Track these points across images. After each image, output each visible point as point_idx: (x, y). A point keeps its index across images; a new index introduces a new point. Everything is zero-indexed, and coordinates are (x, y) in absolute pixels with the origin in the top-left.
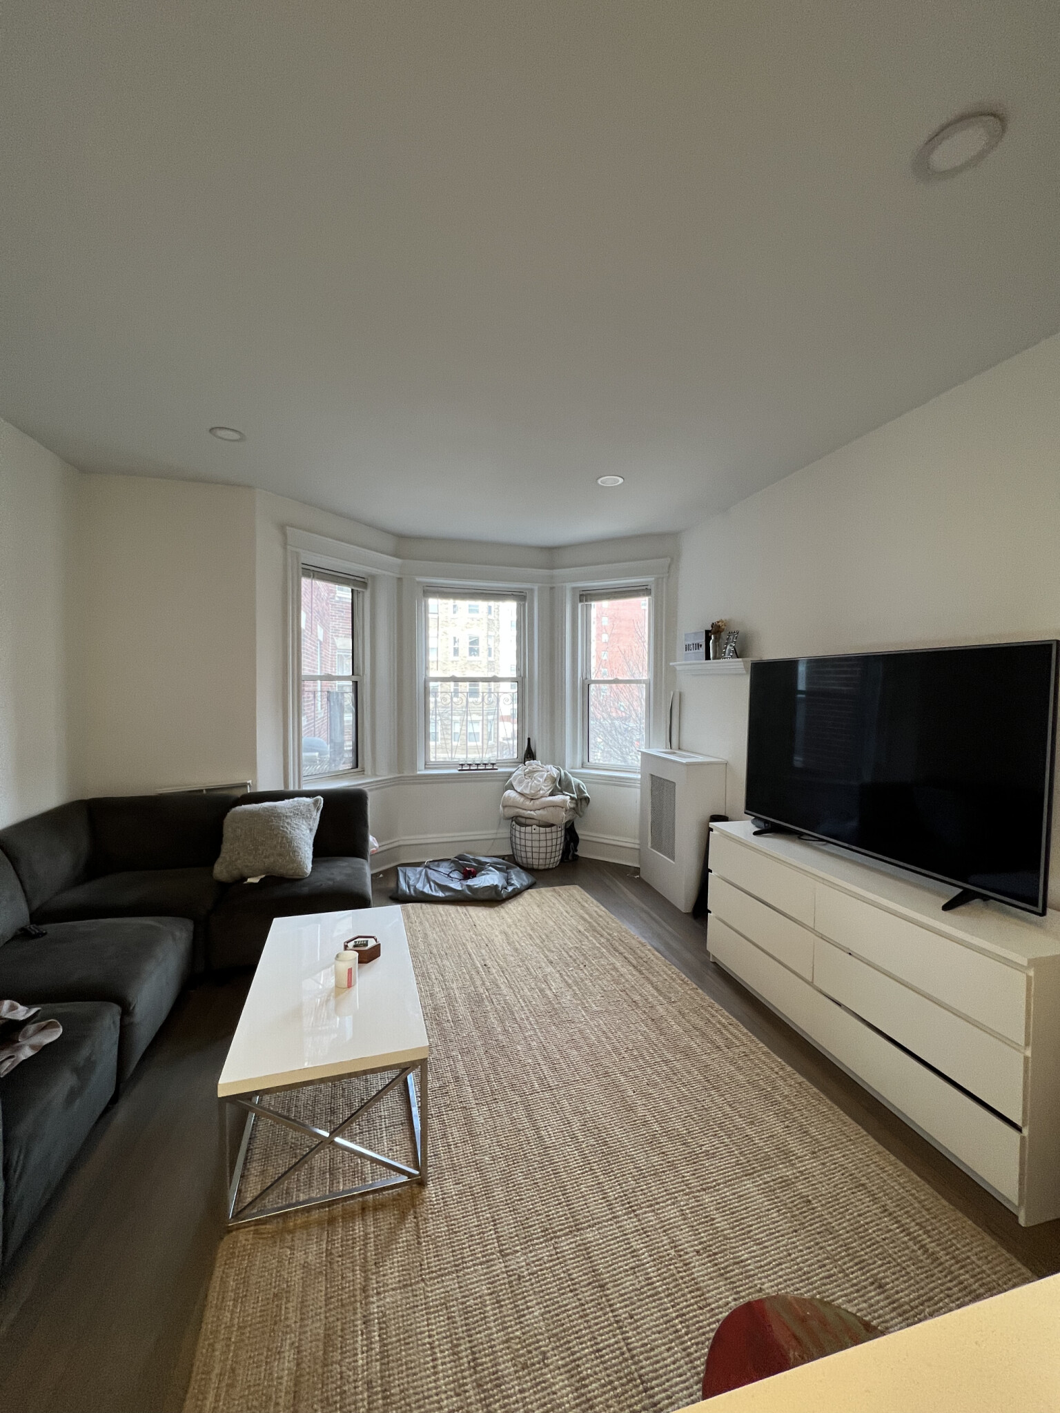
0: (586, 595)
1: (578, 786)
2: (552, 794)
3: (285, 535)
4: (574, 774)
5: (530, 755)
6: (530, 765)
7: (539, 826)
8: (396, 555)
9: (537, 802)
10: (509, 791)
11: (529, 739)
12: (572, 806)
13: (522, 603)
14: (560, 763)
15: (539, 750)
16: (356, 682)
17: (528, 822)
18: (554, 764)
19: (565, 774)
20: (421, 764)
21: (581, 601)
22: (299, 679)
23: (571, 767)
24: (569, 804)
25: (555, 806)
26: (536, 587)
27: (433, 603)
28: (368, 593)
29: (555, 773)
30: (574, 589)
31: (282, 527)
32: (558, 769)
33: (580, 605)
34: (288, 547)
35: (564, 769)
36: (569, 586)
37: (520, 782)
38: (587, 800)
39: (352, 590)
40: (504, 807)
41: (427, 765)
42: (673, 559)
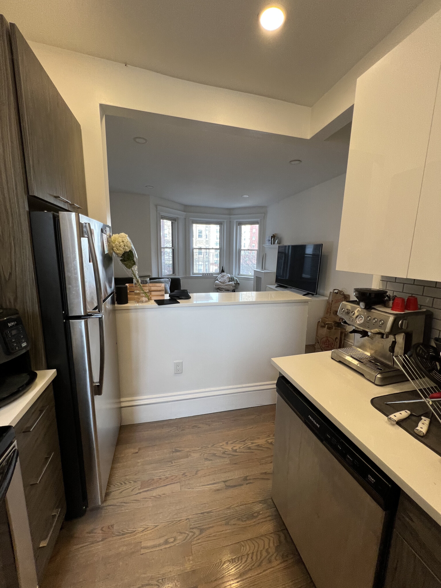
0: (240, 223)
1: (236, 280)
2: (229, 282)
3: (157, 208)
4: (235, 277)
5: (223, 271)
6: (223, 274)
7: (225, 291)
8: (184, 211)
9: (224, 284)
10: (217, 281)
11: (223, 267)
12: (235, 285)
13: (221, 225)
14: (231, 273)
15: (225, 270)
16: (174, 249)
17: (222, 289)
18: (230, 274)
19: (233, 276)
20: (191, 273)
21: (239, 225)
22: (161, 248)
23: (235, 275)
24: (234, 285)
25: (230, 285)
26: (225, 221)
27: (194, 225)
28: (176, 223)
29: (230, 276)
30: (237, 222)
31: (156, 206)
32: (231, 275)
33: (238, 226)
34: (158, 212)
35: (232, 275)
36: (235, 221)
37: (220, 279)
38: (239, 283)
39: (172, 222)
40: (215, 285)
41: (193, 274)
42: (265, 214)
